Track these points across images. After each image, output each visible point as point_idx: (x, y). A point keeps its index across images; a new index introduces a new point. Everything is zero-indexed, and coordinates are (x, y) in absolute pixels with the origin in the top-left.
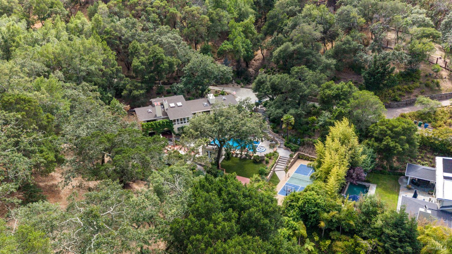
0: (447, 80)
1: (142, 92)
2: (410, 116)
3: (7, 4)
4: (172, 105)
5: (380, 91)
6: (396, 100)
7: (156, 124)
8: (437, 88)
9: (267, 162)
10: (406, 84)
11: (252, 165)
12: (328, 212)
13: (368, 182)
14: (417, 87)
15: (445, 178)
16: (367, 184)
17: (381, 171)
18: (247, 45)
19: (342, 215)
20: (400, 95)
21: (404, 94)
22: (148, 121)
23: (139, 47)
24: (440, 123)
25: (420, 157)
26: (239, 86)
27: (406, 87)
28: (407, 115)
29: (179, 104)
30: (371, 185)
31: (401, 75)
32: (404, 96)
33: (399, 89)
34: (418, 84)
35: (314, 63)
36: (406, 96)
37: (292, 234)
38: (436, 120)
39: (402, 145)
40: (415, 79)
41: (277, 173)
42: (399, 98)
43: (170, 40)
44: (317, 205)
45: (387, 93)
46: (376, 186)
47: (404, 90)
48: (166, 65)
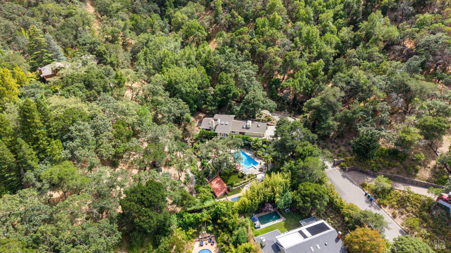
0: (429, 170)
2: (369, 187)
4: (223, 123)
5: (365, 159)
6: (373, 170)
7: (209, 133)
8: (414, 173)
9: (245, 179)
10: (390, 161)
14: (397, 166)
16: (280, 215)
20: (379, 168)
21: (382, 168)
22: (206, 130)
24: (385, 201)
27: (387, 162)
28: (368, 185)
29: (227, 123)
30: (283, 218)
32: (382, 170)
33: (381, 162)
34: (399, 164)
36: (384, 170)
38: (384, 198)
40: (398, 159)
41: (245, 187)
42: (376, 170)
45: (369, 162)
46: (285, 219)
47: (384, 164)
48: (231, 95)
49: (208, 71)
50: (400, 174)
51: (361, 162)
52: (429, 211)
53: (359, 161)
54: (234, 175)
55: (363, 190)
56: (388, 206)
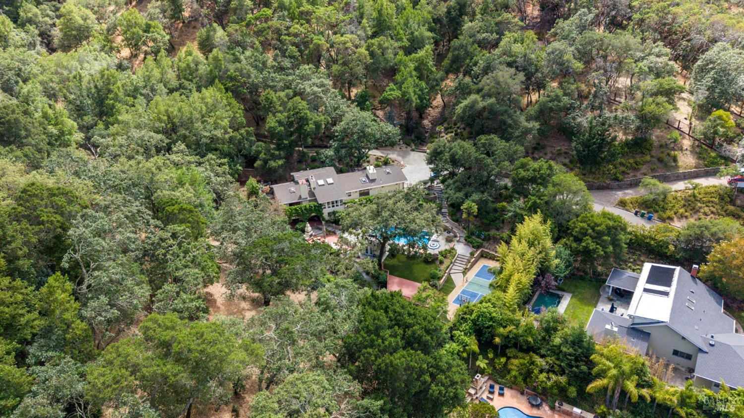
0: (688, 152)
1: (280, 162)
2: (631, 203)
3: (81, 22)
4: (321, 182)
5: (597, 166)
6: (616, 179)
7: (301, 208)
8: (673, 164)
9: (441, 263)
10: (633, 157)
11: (423, 265)
12: (505, 327)
13: (563, 290)
14: (647, 162)
15: (646, 290)
16: (560, 293)
17: (581, 276)
18: (421, 90)
19: (520, 331)
20: (623, 173)
21: (629, 171)
22: (291, 205)
23: (275, 99)
24: (669, 213)
25: (632, 260)
26: (409, 148)
27: (631, 161)
28: (628, 201)
29: (330, 180)
30: (565, 294)
31: (627, 144)
32: (628, 174)
33: (622, 164)
34: (648, 158)
35: (510, 126)
36: (631, 174)
37: (462, 350)
38: (664, 209)
39: (604, 247)
40: (644, 151)
41: (453, 276)
42: (621, 177)
43: (316, 89)
44: (492, 319)
45: (605, 169)
46: (571, 295)
47: (629, 165)
48: (312, 126)
49: (237, 95)
50: (656, 171)
51: (594, 173)
52: (732, 202)
53: (591, 172)
54: (413, 264)
55: (627, 210)
56: (675, 219)
